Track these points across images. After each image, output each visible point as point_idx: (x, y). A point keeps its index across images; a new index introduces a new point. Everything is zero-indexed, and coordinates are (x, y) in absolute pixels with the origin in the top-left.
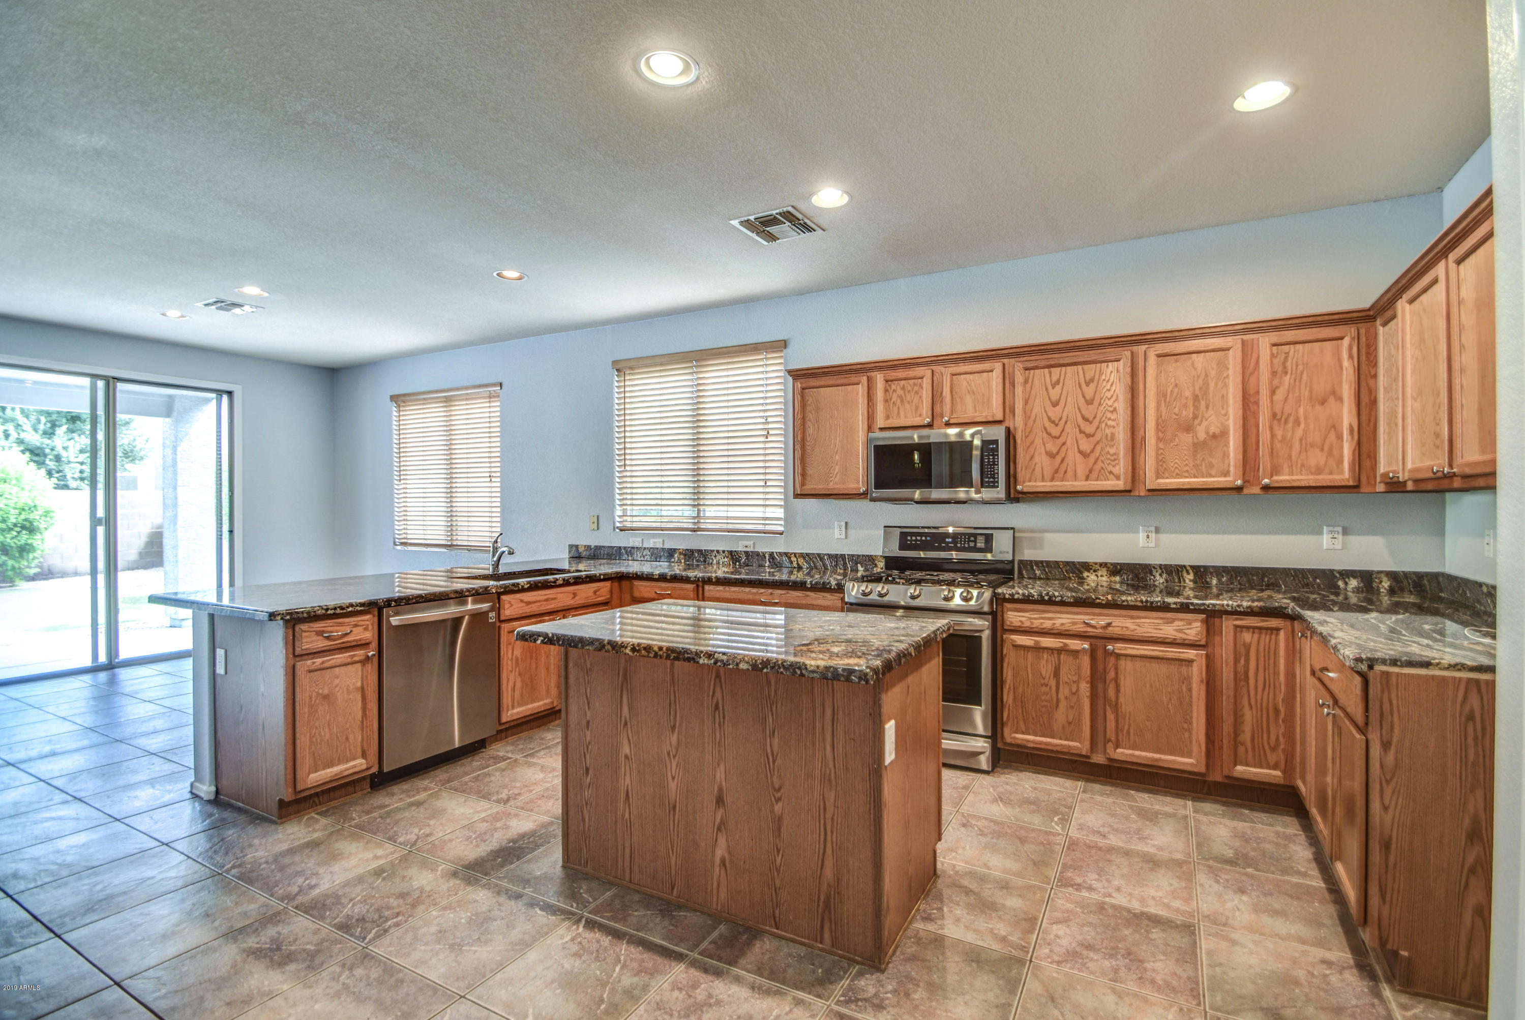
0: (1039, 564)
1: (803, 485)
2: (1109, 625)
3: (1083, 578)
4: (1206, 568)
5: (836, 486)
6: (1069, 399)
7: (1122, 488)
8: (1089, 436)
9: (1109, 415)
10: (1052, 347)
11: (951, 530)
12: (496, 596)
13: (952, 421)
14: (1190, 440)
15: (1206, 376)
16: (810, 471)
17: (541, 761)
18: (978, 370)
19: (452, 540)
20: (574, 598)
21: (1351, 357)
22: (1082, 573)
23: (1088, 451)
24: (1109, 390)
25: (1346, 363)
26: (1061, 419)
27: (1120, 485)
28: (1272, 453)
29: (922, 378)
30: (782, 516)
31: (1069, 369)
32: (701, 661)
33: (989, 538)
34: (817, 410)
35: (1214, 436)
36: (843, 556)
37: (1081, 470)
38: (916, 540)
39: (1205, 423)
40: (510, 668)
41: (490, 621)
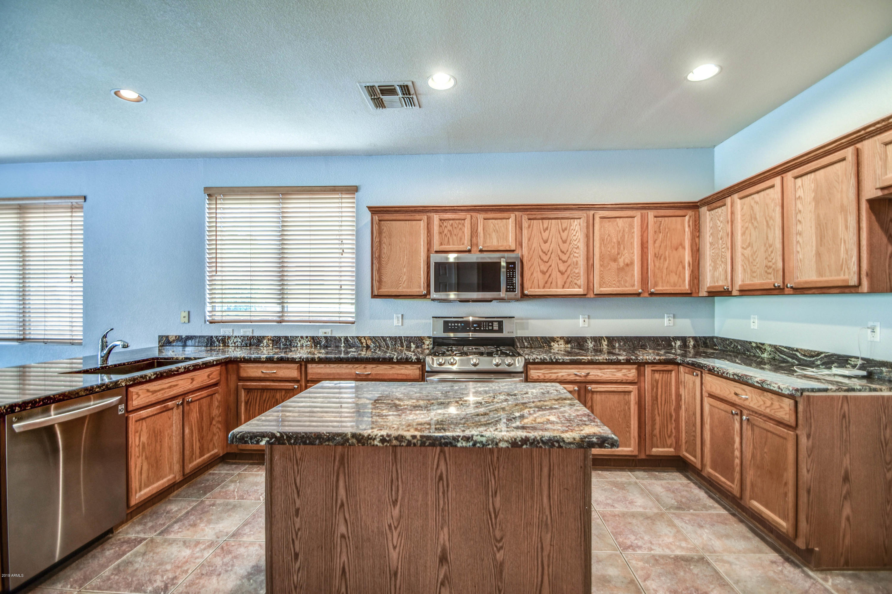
0: (526, 338)
1: (379, 288)
2: (588, 374)
3: (551, 346)
4: (613, 338)
5: (404, 290)
6: (553, 239)
7: (582, 293)
8: (564, 262)
9: (575, 250)
10: (544, 207)
11: (471, 319)
12: (124, 389)
13: (484, 249)
14: (616, 267)
15: (624, 231)
16: (384, 279)
17: (179, 536)
18: (500, 217)
19: (24, 334)
20: (192, 383)
21: (689, 226)
22: (550, 343)
23: (564, 271)
24: (575, 235)
25: (687, 229)
26: (548, 251)
27: (580, 291)
28: (654, 275)
29: (464, 220)
30: (354, 310)
31: (553, 221)
32: (459, 445)
33: (500, 324)
34: (390, 236)
35: (627, 265)
36: (400, 338)
37: (560, 283)
38: (455, 326)
39: (623, 257)
40: (137, 454)
41: (120, 413)
